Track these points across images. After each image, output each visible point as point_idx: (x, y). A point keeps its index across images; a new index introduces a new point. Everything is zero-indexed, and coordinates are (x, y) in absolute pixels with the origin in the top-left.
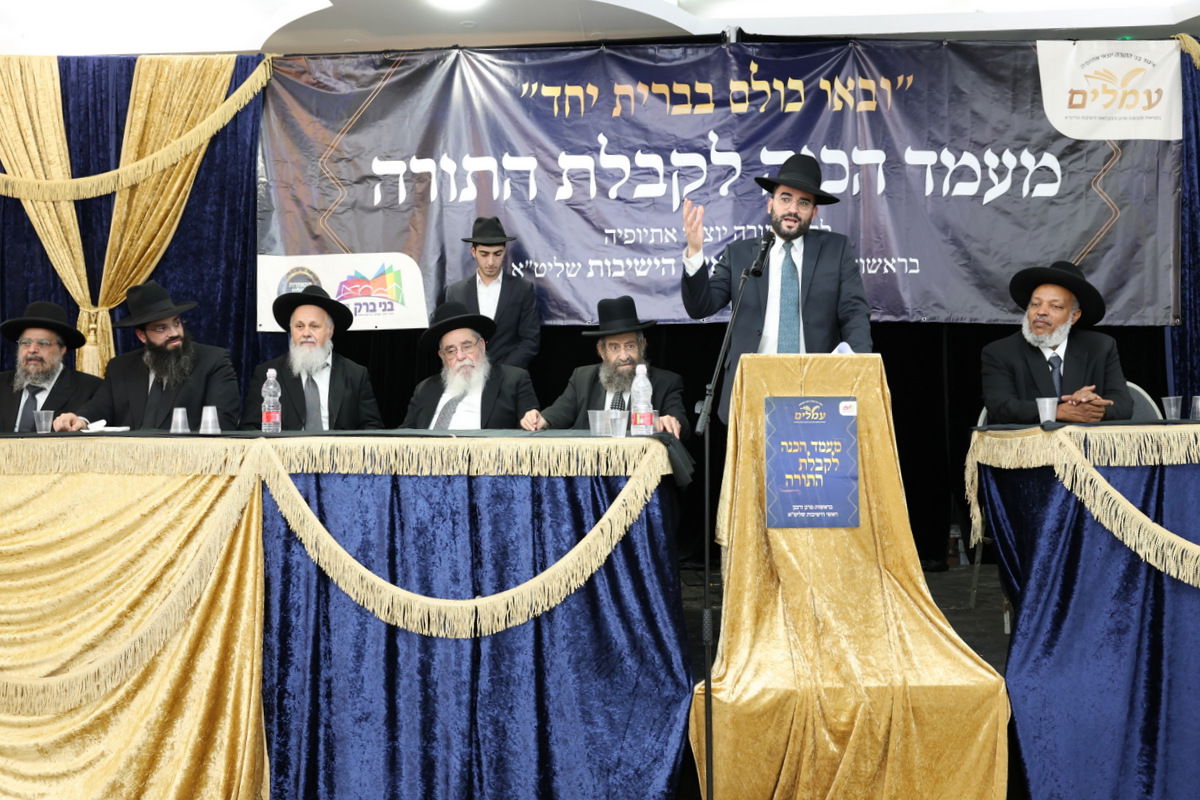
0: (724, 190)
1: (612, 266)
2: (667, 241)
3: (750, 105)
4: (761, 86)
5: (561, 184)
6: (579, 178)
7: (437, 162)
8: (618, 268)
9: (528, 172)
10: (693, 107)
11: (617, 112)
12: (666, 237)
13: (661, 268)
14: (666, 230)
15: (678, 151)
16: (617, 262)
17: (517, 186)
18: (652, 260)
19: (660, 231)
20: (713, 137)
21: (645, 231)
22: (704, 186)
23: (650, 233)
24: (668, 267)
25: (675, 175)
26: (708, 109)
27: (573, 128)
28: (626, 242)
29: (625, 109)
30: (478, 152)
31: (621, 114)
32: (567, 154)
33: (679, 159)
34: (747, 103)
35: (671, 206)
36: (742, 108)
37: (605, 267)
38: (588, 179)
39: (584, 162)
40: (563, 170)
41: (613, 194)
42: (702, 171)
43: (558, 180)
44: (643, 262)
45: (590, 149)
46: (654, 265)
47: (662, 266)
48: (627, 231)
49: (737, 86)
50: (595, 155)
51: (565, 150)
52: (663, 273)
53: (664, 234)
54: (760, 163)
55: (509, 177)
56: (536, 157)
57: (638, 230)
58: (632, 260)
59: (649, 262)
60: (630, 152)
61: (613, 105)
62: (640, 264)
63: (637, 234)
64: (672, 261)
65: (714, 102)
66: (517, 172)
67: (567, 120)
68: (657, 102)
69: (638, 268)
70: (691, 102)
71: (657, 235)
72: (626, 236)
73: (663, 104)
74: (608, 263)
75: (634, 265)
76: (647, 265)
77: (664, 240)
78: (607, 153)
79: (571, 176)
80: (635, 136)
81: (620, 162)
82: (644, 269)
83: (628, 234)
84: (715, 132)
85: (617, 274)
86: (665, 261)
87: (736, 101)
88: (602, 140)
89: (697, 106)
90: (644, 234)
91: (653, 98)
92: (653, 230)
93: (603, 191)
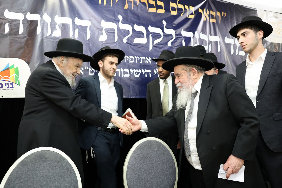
0: (169, 44)
1: (124, 72)
2: (147, 63)
3: (177, 13)
4: (181, 6)
5: (102, 34)
6: (110, 32)
7: (41, 16)
8: (127, 73)
9: (87, 27)
10: (157, 10)
11: (126, 7)
12: (147, 61)
13: (145, 74)
14: (147, 58)
15: (151, 26)
16: (127, 70)
17: (81, 33)
18: (141, 70)
19: (144, 58)
20: (164, 23)
21: (138, 57)
22: (161, 41)
23: (140, 59)
24: (148, 74)
25: (150, 35)
26: (162, 11)
27: (107, 10)
28: (130, 62)
29: (130, 6)
30: (63, 15)
31: (128, 8)
32: (105, 21)
33: (152, 29)
34: (177, 12)
35: (149, 48)
36: (174, 13)
37: (121, 72)
38: (114, 33)
39: (113, 25)
40: (103, 28)
41: (125, 40)
42: (161, 35)
43: (100, 32)
44: (137, 71)
45: (115, 21)
46: (142, 73)
47: (145, 73)
48: (130, 57)
49: (172, 5)
50: (117, 23)
51: (104, 19)
52: (146, 76)
53: (146, 59)
54: (181, 35)
55: (78, 28)
56: (90, 20)
57: (135, 57)
58: (133, 70)
59: (140, 71)
60: (132, 24)
61: (125, 4)
62: (136, 72)
63: (135, 59)
64: (149, 71)
65: (164, 9)
66: (82, 26)
67: (105, 7)
68: (143, 6)
69: (135, 74)
70: (156, 8)
71: (143, 60)
72: (130, 59)
73: (145, 7)
74: (122, 70)
75: (133, 72)
76: (139, 72)
77: (146, 62)
78: (122, 23)
79: (106, 31)
80: (134, 18)
81: (128, 27)
82: (138, 74)
83: (131, 58)
84: (165, 21)
85: (126, 75)
86: (147, 71)
87: (172, 10)
88: (120, 17)
89: (158, 10)
90: (138, 59)
91: (141, 4)
92: (142, 58)
93: (120, 39)
